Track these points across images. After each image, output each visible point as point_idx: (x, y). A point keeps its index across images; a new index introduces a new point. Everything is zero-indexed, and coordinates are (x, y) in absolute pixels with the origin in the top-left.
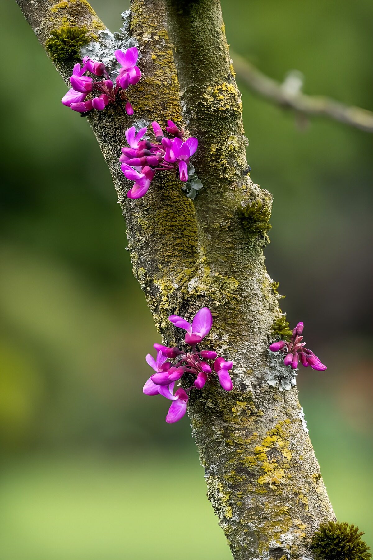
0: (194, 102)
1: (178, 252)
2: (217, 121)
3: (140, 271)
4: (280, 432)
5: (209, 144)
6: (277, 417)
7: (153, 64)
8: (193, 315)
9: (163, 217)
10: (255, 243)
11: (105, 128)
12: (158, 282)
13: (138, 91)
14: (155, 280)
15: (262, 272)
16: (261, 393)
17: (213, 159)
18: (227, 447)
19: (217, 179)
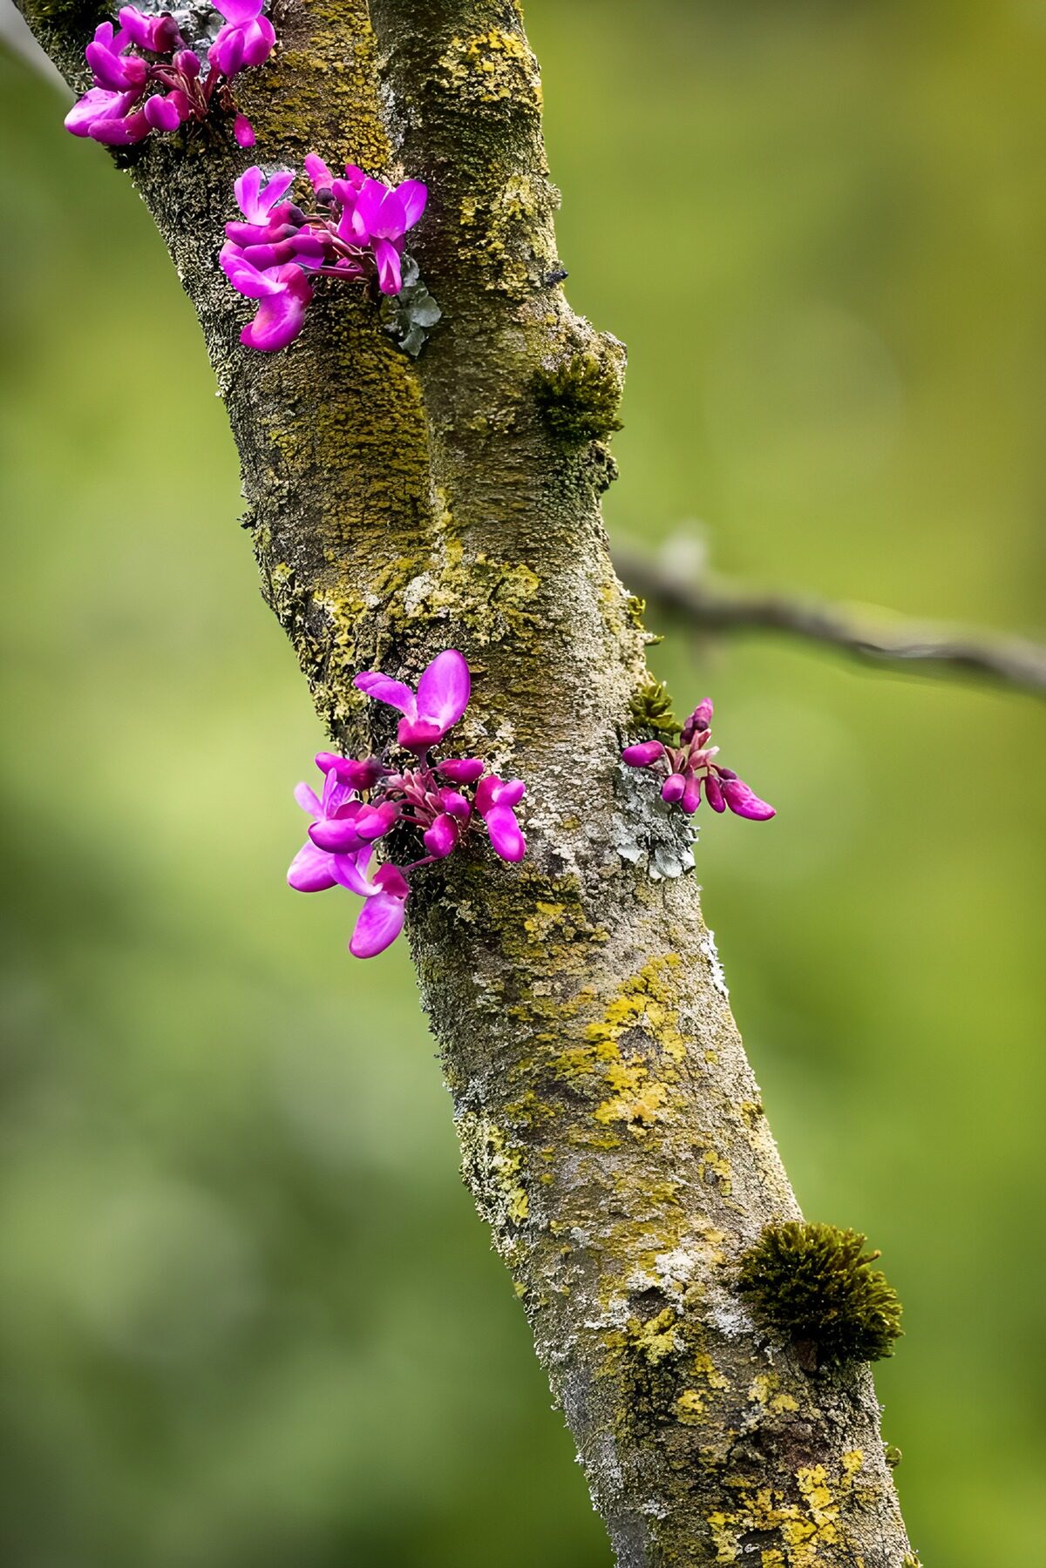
0: (416, 80)
1: (376, 514)
2: (478, 132)
3: (278, 572)
4: (655, 986)
5: (456, 196)
6: (645, 947)
7: (306, 16)
8: (417, 675)
9: (337, 422)
10: (581, 472)
11: (179, 192)
12: (324, 595)
13: (267, 89)
14: (316, 593)
15: (599, 556)
16: (602, 879)
17: (468, 237)
18: (514, 1026)
19: (478, 294)
